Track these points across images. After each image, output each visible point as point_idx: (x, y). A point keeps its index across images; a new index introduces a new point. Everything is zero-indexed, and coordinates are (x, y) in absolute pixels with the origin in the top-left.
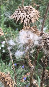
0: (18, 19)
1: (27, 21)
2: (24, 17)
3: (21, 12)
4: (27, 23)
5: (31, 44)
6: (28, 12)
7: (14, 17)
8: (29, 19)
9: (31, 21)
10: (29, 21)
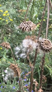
0: (22, 28)
1: (28, 29)
2: (26, 26)
3: (24, 24)
4: (28, 30)
5: (31, 48)
6: (29, 24)
7: (20, 27)
8: (29, 28)
9: (30, 29)
10: (29, 29)
